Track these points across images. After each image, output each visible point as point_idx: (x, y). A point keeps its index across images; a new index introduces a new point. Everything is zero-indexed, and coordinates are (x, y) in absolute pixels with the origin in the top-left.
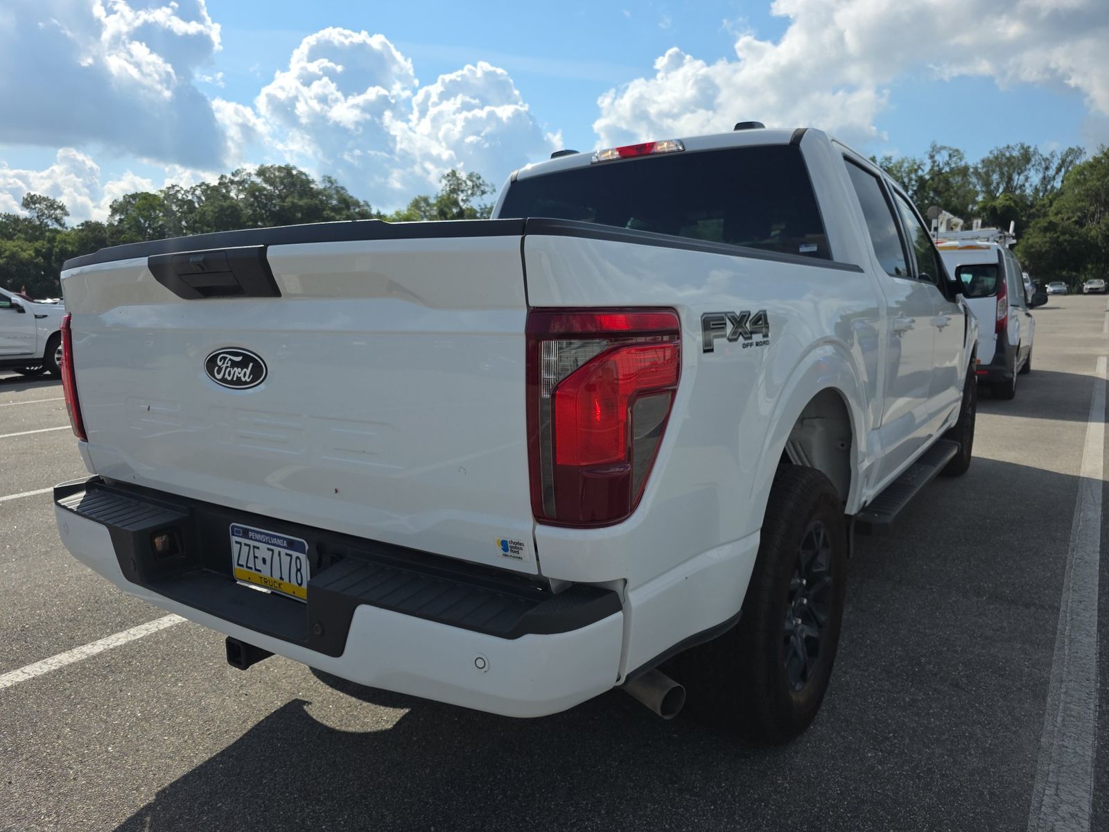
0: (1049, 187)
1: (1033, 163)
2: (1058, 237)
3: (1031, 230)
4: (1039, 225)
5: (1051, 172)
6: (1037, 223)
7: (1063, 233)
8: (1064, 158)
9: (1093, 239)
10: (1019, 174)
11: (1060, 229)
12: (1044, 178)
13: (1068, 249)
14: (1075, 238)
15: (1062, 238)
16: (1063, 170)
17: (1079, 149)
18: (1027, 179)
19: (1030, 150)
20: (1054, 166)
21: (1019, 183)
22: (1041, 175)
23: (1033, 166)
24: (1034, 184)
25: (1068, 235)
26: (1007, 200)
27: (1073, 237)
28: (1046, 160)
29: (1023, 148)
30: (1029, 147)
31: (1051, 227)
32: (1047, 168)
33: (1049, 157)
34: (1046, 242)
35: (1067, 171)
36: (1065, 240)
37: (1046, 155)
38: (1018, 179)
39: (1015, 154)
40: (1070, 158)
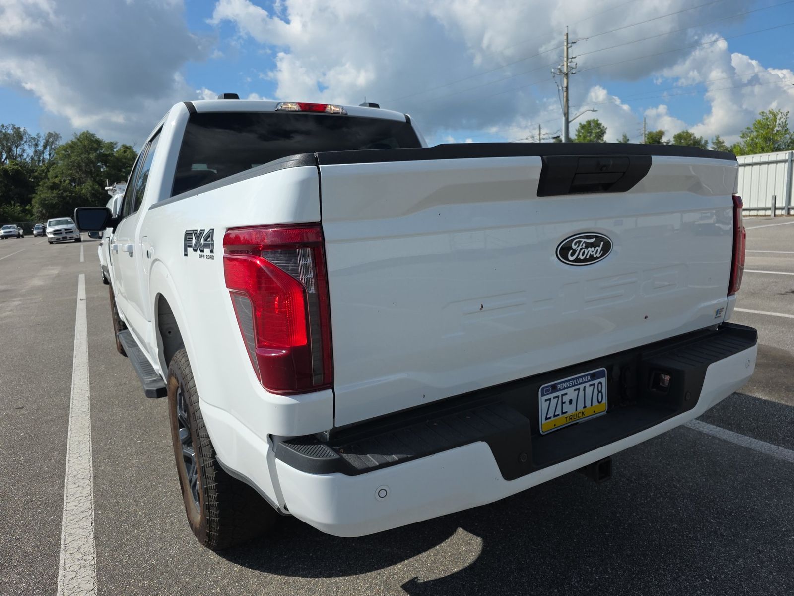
0: (41, 158)
1: (25, 140)
2: (62, 193)
3: (41, 188)
4: (46, 185)
5: (40, 148)
6: (45, 183)
7: (65, 191)
8: (47, 138)
9: (85, 196)
10: (17, 147)
11: (61, 188)
12: (36, 152)
13: (71, 201)
14: (73, 194)
15: (65, 194)
16: (48, 147)
17: (56, 134)
18: (24, 151)
19: (21, 130)
20: (42, 143)
21: (18, 153)
22: (33, 149)
23: (26, 142)
24: (30, 155)
25: (68, 193)
26: (14, 165)
27: (72, 194)
28: (34, 139)
29: (15, 128)
30: (19, 128)
31: (54, 187)
32: (36, 145)
33: (36, 137)
34: (54, 197)
35: (51, 149)
36: (67, 196)
37: (34, 135)
38: (17, 151)
39: (10, 131)
40: (51, 140)
